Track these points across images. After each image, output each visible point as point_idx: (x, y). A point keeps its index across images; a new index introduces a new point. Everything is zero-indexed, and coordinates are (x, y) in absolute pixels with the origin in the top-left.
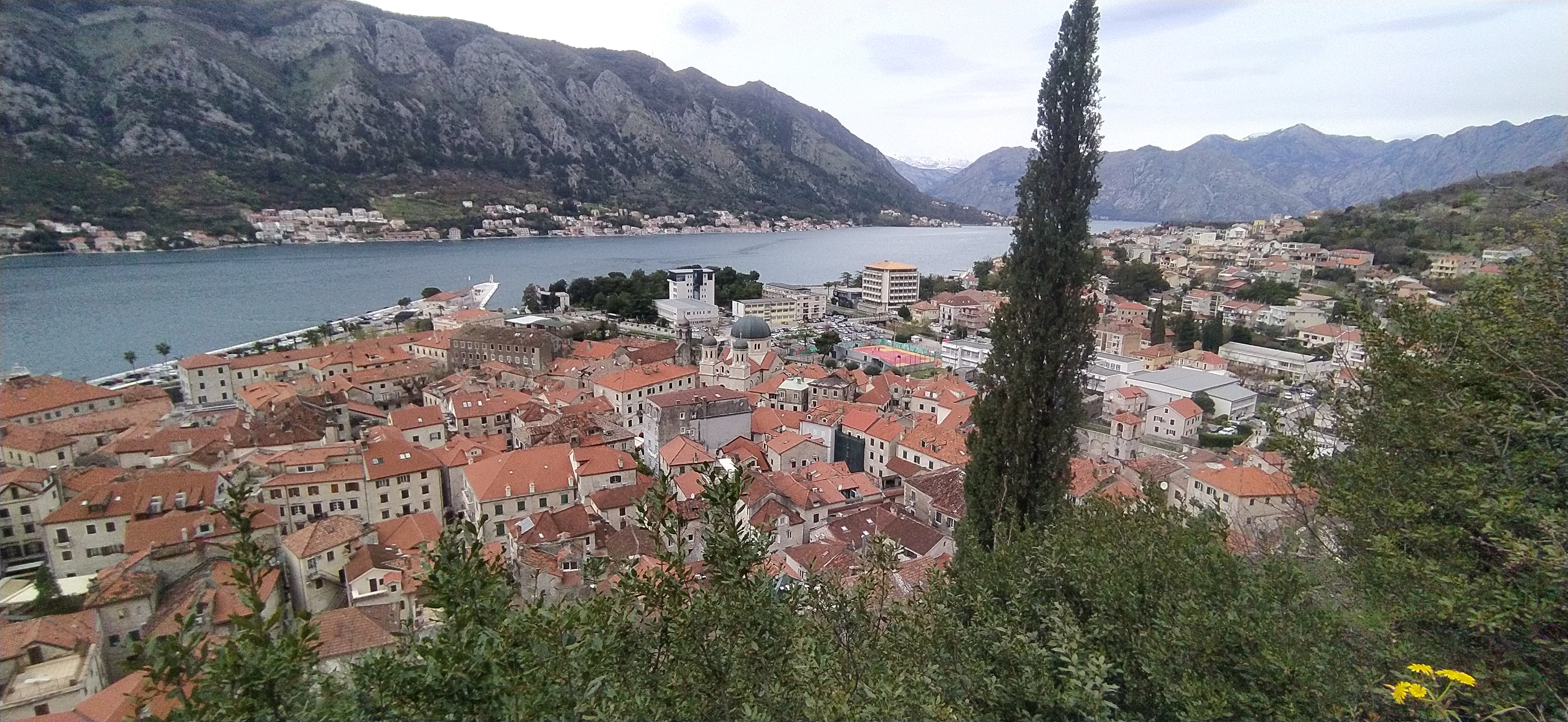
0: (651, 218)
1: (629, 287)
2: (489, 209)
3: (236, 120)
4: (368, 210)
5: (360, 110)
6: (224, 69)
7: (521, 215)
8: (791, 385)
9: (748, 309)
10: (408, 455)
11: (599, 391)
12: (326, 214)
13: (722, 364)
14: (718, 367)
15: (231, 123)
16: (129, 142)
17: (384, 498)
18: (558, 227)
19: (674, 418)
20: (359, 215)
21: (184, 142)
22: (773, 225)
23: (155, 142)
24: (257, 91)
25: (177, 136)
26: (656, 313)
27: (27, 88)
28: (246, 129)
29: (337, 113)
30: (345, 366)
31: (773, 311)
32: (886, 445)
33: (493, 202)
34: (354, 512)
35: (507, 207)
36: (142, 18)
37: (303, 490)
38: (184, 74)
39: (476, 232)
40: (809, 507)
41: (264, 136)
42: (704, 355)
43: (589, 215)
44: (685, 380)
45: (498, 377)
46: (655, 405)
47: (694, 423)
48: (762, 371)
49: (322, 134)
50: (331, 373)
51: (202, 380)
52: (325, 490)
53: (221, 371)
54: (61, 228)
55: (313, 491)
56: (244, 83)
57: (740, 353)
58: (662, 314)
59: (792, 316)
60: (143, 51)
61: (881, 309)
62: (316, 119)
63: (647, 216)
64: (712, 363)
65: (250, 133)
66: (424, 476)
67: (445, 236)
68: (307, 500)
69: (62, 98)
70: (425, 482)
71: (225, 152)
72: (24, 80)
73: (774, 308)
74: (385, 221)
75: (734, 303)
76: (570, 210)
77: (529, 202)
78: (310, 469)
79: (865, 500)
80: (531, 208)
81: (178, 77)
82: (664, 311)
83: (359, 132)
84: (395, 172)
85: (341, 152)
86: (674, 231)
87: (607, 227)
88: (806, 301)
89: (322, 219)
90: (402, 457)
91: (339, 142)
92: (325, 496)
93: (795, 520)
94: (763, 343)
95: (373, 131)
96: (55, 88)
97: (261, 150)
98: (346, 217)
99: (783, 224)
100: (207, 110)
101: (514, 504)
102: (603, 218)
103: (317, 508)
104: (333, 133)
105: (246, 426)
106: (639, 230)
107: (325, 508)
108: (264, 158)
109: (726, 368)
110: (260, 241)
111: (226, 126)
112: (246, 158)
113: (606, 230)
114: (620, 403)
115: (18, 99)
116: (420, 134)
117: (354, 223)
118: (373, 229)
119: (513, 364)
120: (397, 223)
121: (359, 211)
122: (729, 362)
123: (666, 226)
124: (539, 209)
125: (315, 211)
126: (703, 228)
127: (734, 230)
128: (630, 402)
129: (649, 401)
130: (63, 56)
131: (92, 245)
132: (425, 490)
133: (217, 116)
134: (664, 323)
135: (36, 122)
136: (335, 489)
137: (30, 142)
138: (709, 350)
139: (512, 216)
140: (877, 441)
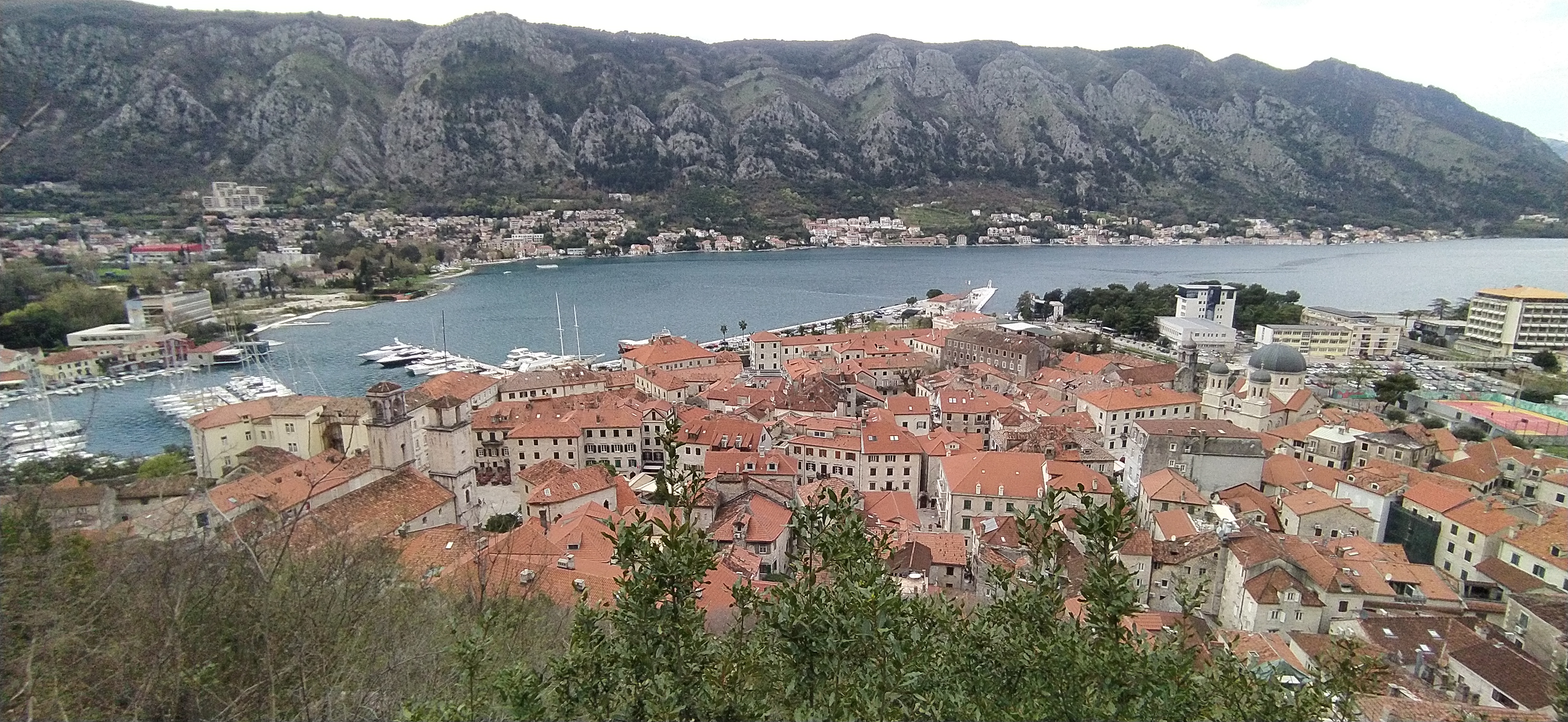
0: (1165, 227)
1: (1129, 300)
2: (995, 217)
3: (809, 148)
4: (892, 219)
5: (896, 132)
6: (805, 109)
7: (1025, 223)
8: (1328, 434)
9: (1277, 336)
10: (897, 438)
11: (1082, 406)
12: (861, 222)
13: (1232, 396)
14: (1227, 399)
15: (805, 150)
16: (742, 170)
17: (873, 472)
18: (1060, 236)
19: (1162, 447)
20: (885, 223)
21: (774, 168)
22: (1328, 237)
23: (757, 169)
24: (824, 123)
25: (770, 163)
26: (1156, 331)
27: (693, 136)
28: (813, 154)
29: (878, 136)
30: (858, 353)
31: (1315, 341)
32: (1480, 539)
33: (999, 210)
34: (849, 478)
35: (1012, 216)
36: (760, 77)
37: (816, 451)
38: (779, 116)
39: (981, 239)
40: (1334, 589)
41: (825, 160)
42: (1209, 383)
43: (1094, 223)
44: (1182, 409)
45: (984, 379)
46: (1142, 431)
47: (1187, 458)
48: (1287, 411)
49: (865, 155)
50: (848, 357)
51: (762, 351)
52: (831, 454)
53: (775, 346)
54: (699, 234)
55: (823, 453)
56: (817, 118)
57: (1258, 387)
58: (1164, 333)
59: (1340, 350)
60: (758, 101)
61: (1500, 352)
62: (863, 142)
63: (1159, 225)
64: (1219, 394)
65: (816, 158)
66: (907, 459)
67: (952, 242)
68: (818, 461)
69: (710, 141)
70: (907, 464)
71: (798, 174)
72: (692, 131)
73: (1315, 337)
74: (905, 228)
75: (1259, 328)
76: (1075, 219)
77: (1034, 211)
78: (823, 434)
79: (1429, 603)
80: (1035, 216)
81: (776, 119)
82: (1167, 329)
83: (895, 152)
84: (918, 184)
85: (878, 169)
86: (1191, 241)
87: (1112, 236)
88: (1367, 333)
89: (857, 226)
90: (892, 438)
91: (877, 161)
92: (830, 460)
93: (1310, 600)
94: (1293, 379)
95: (904, 149)
96: (707, 136)
97: (822, 171)
98: (875, 224)
99: (1345, 235)
100: (790, 141)
101: (982, 503)
102: (1110, 227)
103: (824, 468)
104: (874, 153)
105: (785, 392)
106: (1149, 241)
107: (829, 470)
108: (823, 176)
109: (1237, 401)
110: (812, 244)
111: (801, 153)
112: (811, 178)
113: (1111, 240)
114: (1103, 422)
115: (687, 144)
116: (941, 149)
117: (880, 230)
118: (894, 234)
119: (999, 368)
120: (914, 230)
121: (885, 219)
122: (1243, 395)
123: (1182, 236)
124: (1043, 217)
125: (853, 220)
128: (1114, 423)
129: (1135, 425)
130: (713, 111)
131: (713, 246)
132: (907, 471)
133: (797, 146)
134: (1166, 343)
135: (695, 159)
136: (838, 455)
137: (690, 173)
138: (1217, 378)
139: (1016, 225)
140: (1464, 531)
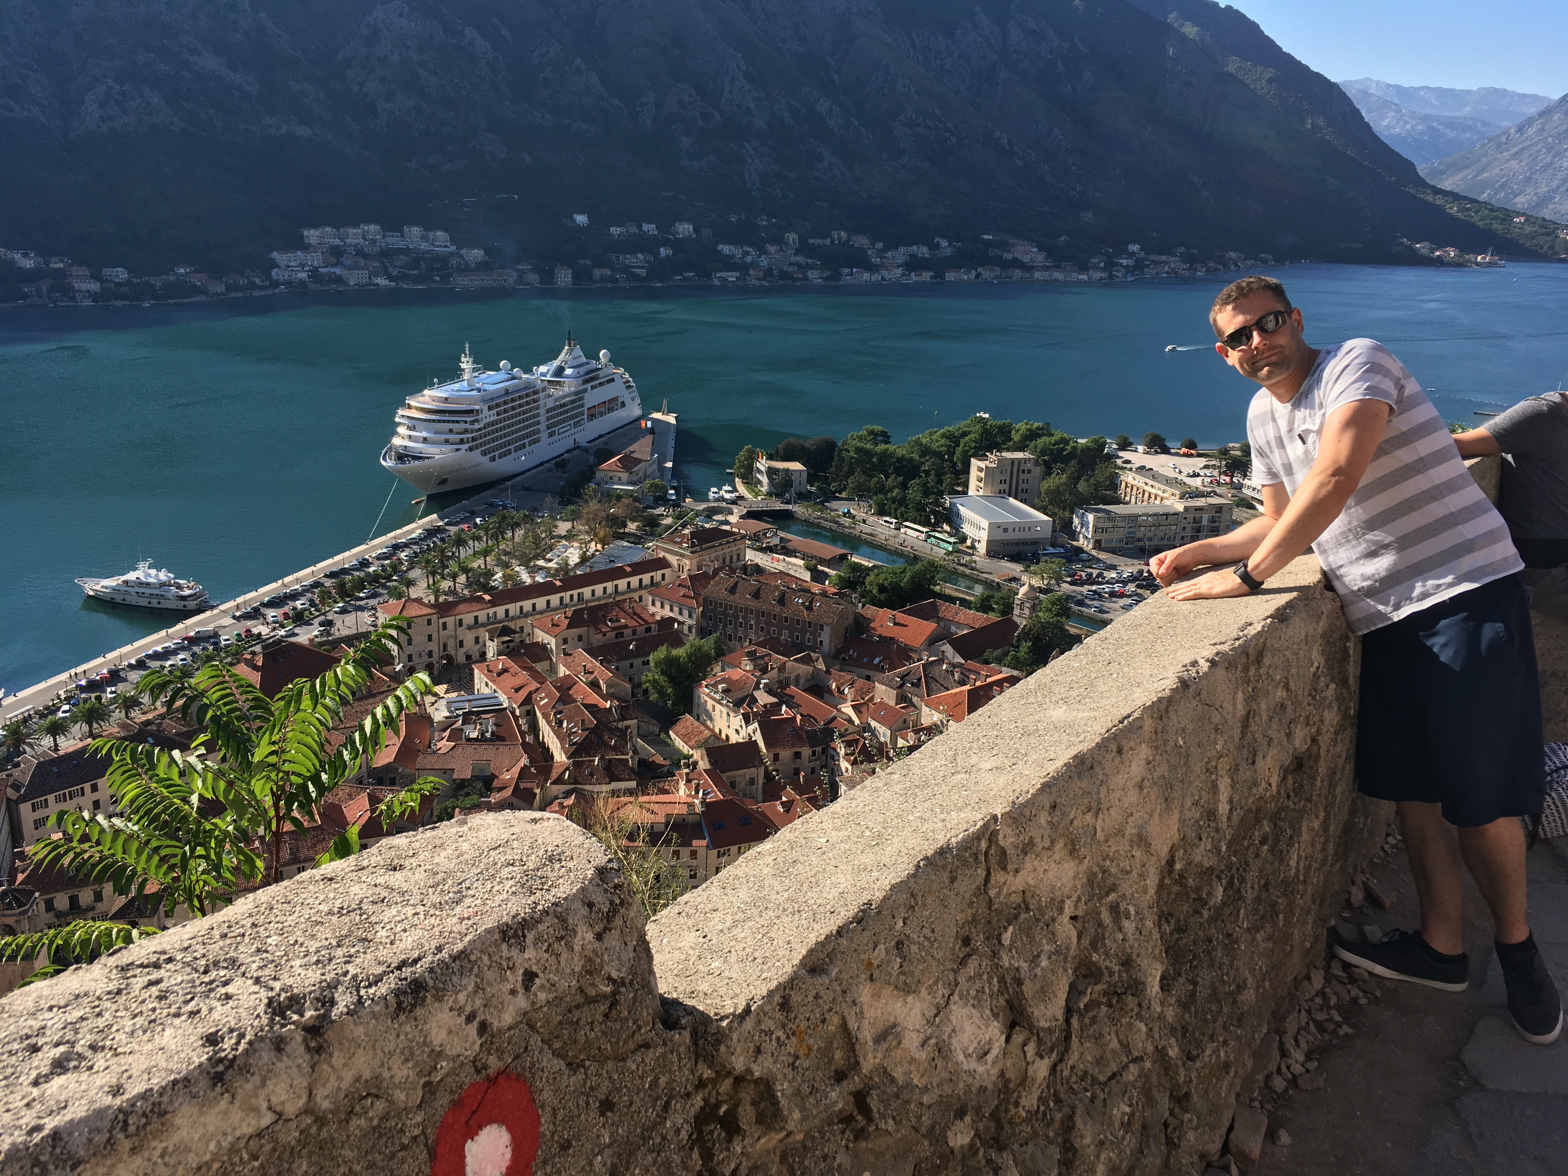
2: (617, 231)
3: (234, 67)
4: (427, 229)
5: (413, 46)
7: (667, 242)
12: (366, 234)
15: (228, 73)
16: (91, 110)
20: (414, 237)
21: (164, 108)
22: (1110, 265)
23: (125, 110)
25: (155, 98)
28: (247, 82)
29: (378, 51)
35: (645, 227)
39: (597, 273)
41: (272, 96)
49: (355, 88)
62: (348, 62)
63: (880, 245)
65: (254, 90)
67: (548, 277)
74: (453, 248)
76: (749, 234)
82: (964, 517)
85: (384, 119)
86: (927, 276)
89: (361, 242)
91: (381, 103)
95: (433, 80)
97: (270, 120)
99: (1131, 262)
100: (193, 50)
102: (803, 248)
104: (373, 86)
106: (866, 276)
108: (273, 132)
111: (219, 78)
112: (249, 134)
113: (810, 274)
116: (503, 86)
118: (437, 263)
120: (476, 254)
121: (416, 231)
124: (697, 230)
125: (351, 230)
126: (980, 270)
127: (1037, 275)
139: (653, 245)
